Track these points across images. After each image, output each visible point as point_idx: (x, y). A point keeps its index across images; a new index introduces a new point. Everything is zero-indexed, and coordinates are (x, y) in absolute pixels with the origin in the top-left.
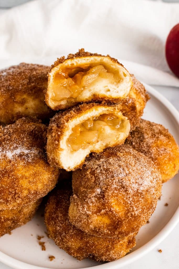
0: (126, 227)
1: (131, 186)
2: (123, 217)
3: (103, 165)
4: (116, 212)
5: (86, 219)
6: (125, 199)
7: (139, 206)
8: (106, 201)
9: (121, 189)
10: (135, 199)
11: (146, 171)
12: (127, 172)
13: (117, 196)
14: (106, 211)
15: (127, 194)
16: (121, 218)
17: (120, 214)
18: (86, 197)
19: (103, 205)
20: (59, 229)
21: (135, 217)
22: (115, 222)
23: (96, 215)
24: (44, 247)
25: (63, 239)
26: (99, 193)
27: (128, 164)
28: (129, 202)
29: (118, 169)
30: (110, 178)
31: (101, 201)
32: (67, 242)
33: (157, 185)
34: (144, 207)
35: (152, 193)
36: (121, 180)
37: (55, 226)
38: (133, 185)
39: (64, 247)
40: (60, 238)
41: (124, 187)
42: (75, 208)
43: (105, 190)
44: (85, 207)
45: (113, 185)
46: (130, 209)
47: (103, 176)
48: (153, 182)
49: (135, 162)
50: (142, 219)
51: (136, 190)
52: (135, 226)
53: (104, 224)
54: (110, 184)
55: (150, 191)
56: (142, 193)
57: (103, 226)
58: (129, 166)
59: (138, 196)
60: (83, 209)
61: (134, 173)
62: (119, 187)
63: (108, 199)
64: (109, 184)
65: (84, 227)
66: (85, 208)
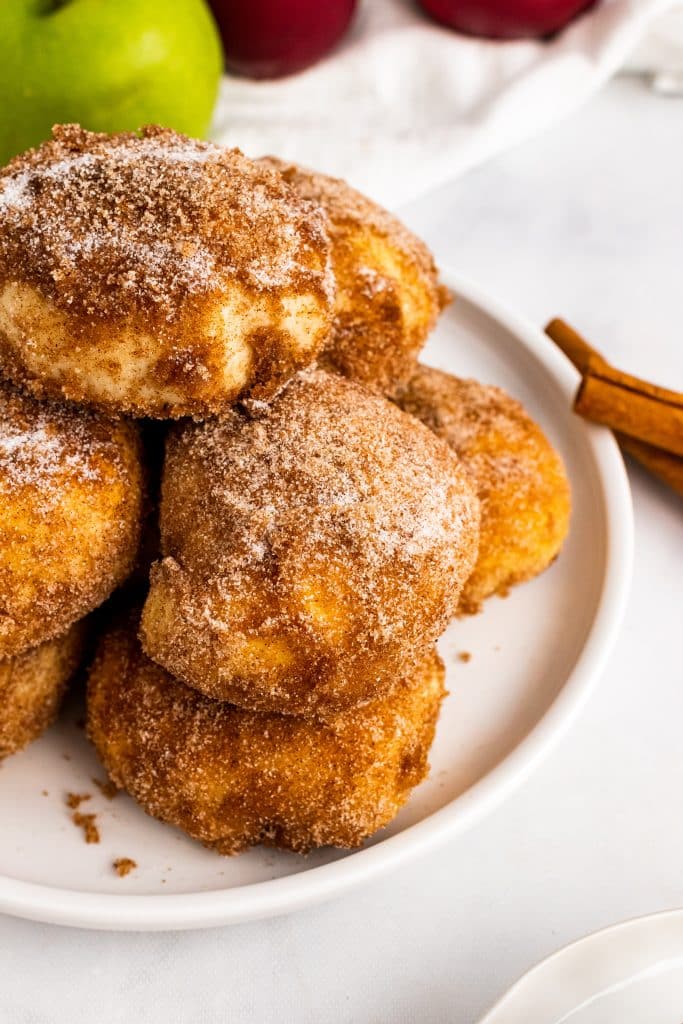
0: (345, 681)
1: (377, 538)
2: (338, 647)
3: (280, 458)
4: (315, 629)
5: (207, 647)
6: (350, 583)
7: (398, 610)
8: (285, 588)
9: (340, 547)
10: (386, 586)
11: (430, 487)
12: (365, 488)
13: (323, 571)
14: (279, 622)
15: (360, 566)
16: (333, 649)
17: (330, 635)
18: (213, 569)
19: (270, 602)
20: (148, 740)
21: (380, 648)
22: (312, 662)
23: (243, 635)
24: (94, 829)
25: (167, 772)
26: (260, 557)
27: (370, 459)
28: (365, 596)
29: (334, 475)
30: (302, 508)
31: (263, 588)
32: (181, 783)
33: (465, 538)
34: (415, 614)
35: (446, 568)
36: (342, 515)
37: (130, 729)
38: (384, 536)
39: (168, 807)
40: (154, 772)
41: (349, 543)
42: (169, 606)
43: (281, 547)
44: (206, 603)
45: (313, 532)
46: (366, 618)
47: (278, 499)
48: (453, 526)
49: (394, 451)
50: (403, 653)
51: (391, 552)
52: (378, 679)
53: (270, 668)
54: (302, 528)
55: (440, 558)
56: (412, 567)
57: (267, 675)
58: (371, 465)
59: (398, 574)
60: (199, 611)
61: (388, 493)
62: (334, 539)
63: (291, 582)
64: (298, 530)
65: (196, 675)
66: (206, 606)
